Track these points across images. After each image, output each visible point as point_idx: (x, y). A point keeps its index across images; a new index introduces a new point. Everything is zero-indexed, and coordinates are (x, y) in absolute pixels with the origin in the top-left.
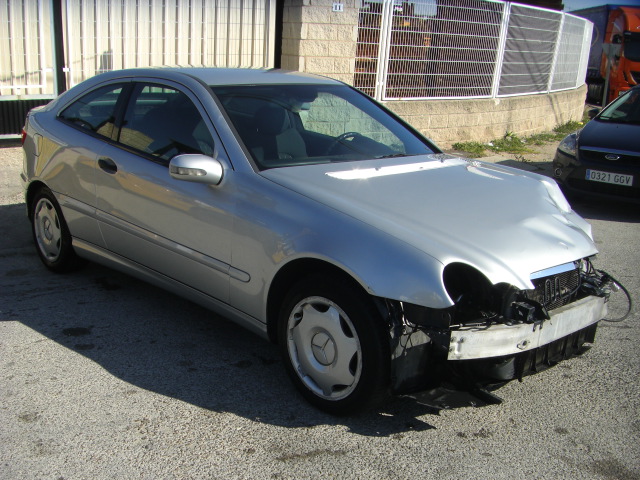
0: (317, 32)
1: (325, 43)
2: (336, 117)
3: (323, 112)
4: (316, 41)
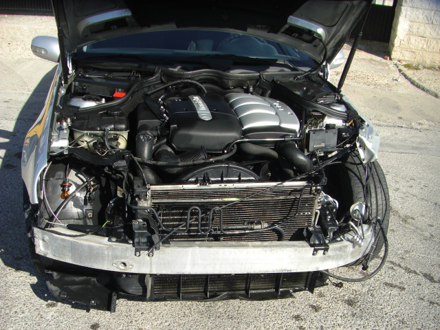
2: (434, 34)
3: (422, 28)
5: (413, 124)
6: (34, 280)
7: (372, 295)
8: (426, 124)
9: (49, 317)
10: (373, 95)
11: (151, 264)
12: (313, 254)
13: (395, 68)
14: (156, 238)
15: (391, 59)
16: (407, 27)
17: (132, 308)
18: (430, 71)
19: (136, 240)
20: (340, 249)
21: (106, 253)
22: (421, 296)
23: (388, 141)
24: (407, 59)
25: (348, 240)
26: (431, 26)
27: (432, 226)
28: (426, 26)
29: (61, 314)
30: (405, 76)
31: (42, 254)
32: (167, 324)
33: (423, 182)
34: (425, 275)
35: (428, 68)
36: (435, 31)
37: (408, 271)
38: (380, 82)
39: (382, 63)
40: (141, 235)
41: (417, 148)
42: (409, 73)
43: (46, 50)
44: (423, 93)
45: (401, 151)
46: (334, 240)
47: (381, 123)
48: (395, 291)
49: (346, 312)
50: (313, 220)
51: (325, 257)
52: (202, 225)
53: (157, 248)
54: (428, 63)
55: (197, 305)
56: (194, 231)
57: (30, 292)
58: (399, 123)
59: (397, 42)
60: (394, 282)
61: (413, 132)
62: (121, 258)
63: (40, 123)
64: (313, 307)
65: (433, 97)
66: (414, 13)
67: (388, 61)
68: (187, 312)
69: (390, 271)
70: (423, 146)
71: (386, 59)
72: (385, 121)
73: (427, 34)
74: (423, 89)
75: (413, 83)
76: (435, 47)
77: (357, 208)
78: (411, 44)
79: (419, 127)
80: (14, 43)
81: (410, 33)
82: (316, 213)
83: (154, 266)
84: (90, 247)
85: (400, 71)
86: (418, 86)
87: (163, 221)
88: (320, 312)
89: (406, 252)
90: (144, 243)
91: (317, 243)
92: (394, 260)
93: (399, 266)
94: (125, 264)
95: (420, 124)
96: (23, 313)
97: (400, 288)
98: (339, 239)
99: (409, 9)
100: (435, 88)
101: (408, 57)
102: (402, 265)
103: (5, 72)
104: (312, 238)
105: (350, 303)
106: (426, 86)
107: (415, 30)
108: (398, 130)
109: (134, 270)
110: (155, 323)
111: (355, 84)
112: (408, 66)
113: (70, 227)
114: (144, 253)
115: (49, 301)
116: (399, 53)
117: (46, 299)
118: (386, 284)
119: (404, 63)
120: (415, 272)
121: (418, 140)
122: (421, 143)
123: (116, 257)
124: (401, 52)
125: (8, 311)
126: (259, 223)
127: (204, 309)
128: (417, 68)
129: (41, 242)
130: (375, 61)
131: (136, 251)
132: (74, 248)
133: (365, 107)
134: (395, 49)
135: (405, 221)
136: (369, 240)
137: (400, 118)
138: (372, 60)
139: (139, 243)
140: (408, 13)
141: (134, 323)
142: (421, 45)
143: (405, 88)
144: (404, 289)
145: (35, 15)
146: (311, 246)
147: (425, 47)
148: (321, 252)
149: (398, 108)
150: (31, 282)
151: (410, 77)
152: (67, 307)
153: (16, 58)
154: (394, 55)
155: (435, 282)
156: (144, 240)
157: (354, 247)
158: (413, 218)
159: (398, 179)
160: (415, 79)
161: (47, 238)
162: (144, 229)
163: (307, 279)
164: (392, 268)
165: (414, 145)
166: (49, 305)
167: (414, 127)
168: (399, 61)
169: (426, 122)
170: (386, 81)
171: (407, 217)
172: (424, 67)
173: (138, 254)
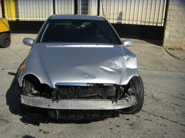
0: (174, 7)
1: (177, 11)
2: (179, 36)
3: (174, 34)
4: (174, 10)
5: (169, 69)
6: (21, 117)
7: (140, 123)
8: (174, 69)
9: (25, 128)
10: (153, 59)
11: (57, 105)
12: (112, 103)
13: (164, 50)
14: (59, 97)
15: (163, 46)
16: (168, 34)
17: (54, 126)
18: (179, 50)
19: (53, 98)
20: (122, 102)
21: (43, 102)
22: (158, 123)
23: (157, 75)
24: (169, 46)
25: (125, 99)
26: (178, 33)
27: (167, 102)
28: (176, 33)
29: (29, 127)
30: (168, 52)
31: (23, 103)
32: (65, 130)
33: (167, 88)
34: (161, 117)
35: (178, 49)
36: (180, 35)
37: (155, 115)
38: (158, 55)
39: (159, 48)
40: (54, 96)
41: (168, 77)
42: (169, 51)
43: (28, 42)
44: (174, 58)
45: (161, 78)
46: (120, 99)
47: (156, 69)
48: (148, 122)
49: (129, 127)
50: (113, 93)
51: (116, 105)
52: (74, 94)
53: (59, 100)
54: (178, 47)
55: (76, 125)
56: (72, 96)
57: (19, 121)
58: (163, 69)
59: (165, 40)
60: (148, 119)
61: (168, 72)
62: (48, 103)
63: (24, 64)
64: (117, 126)
65: (178, 60)
66: (171, 28)
67: (162, 47)
68: (72, 127)
69: (148, 116)
70: (171, 77)
71: (161, 46)
72: (157, 68)
73: (177, 36)
74: (174, 57)
75: (170, 55)
76: (180, 41)
77: (130, 90)
78: (171, 40)
79: (171, 70)
80: (18, 44)
81: (170, 36)
82: (114, 91)
83: (58, 106)
84: (38, 100)
85: (166, 50)
86: (172, 56)
87: (62, 92)
88: (120, 127)
89: (155, 110)
90: (55, 99)
91: (113, 100)
92: (150, 112)
93: (152, 114)
94: (49, 105)
95: (171, 69)
96: (17, 126)
97: (151, 121)
98: (122, 99)
99: (169, 27)
100: (179, 56)
101: (169, 45)
102: (153, 114)
103: (15, 54)
104: (112, 98)
105: (131, 125)
106: (175, 56)
107: (172, 35)
108: (162, 71)
109: (52, 108)
110: (61, 130)
111: (147, 56)
112: (170, 49)
113: (32, 94)
114: (55, 102)
115: (26, 123)
116: (166, 44)
117: (25, 123)
118: (146, 119)
119: (168, 48)
120: (157, 116)
121: (169, 75)
122: (170, 76)
123: (46, 103)
124: (167, 44)
125: (12, 126)
126: (94, 93)
127: (78, 126)
128: (173, 49)
129: (23, 99)
130: (157, 47)
131: (53, 101)
132: (33, 101)
133: (150, 64)
134: (164, 42)
135: (157, 100)
136: (134, 100)
137: (163, 67)
138: (155, 47)
139: (53, 99)
140: (169, 28)
141: (54, 129)
142: (174, 41)
143: (167, 56)
144: (152, 121)
145: (27, 33)
146: (111, 100)
147: (176, 41)
148: (115, 103)
149: (163, 64)
150: (20, 118)
151: (169, 52)
152: (32, 125)
153: (19, 49)
154: (164, 45)
155: (164, 119)
156: (56, 98)
157: (127, 102)
158: (160, 100)
159: (158, 87)
160: (172, 53)
161: (25, 97)
162: (55, 94)
163: (112, 113)
164: (149, 115)
165: (167, 76)
166: (25, 124)
167: (169, 70)
168: (166, 47)
169: (174, 68)
170: (160, 54)
171: (158, 99)
172: (176, 49)
173: (53, 102)
